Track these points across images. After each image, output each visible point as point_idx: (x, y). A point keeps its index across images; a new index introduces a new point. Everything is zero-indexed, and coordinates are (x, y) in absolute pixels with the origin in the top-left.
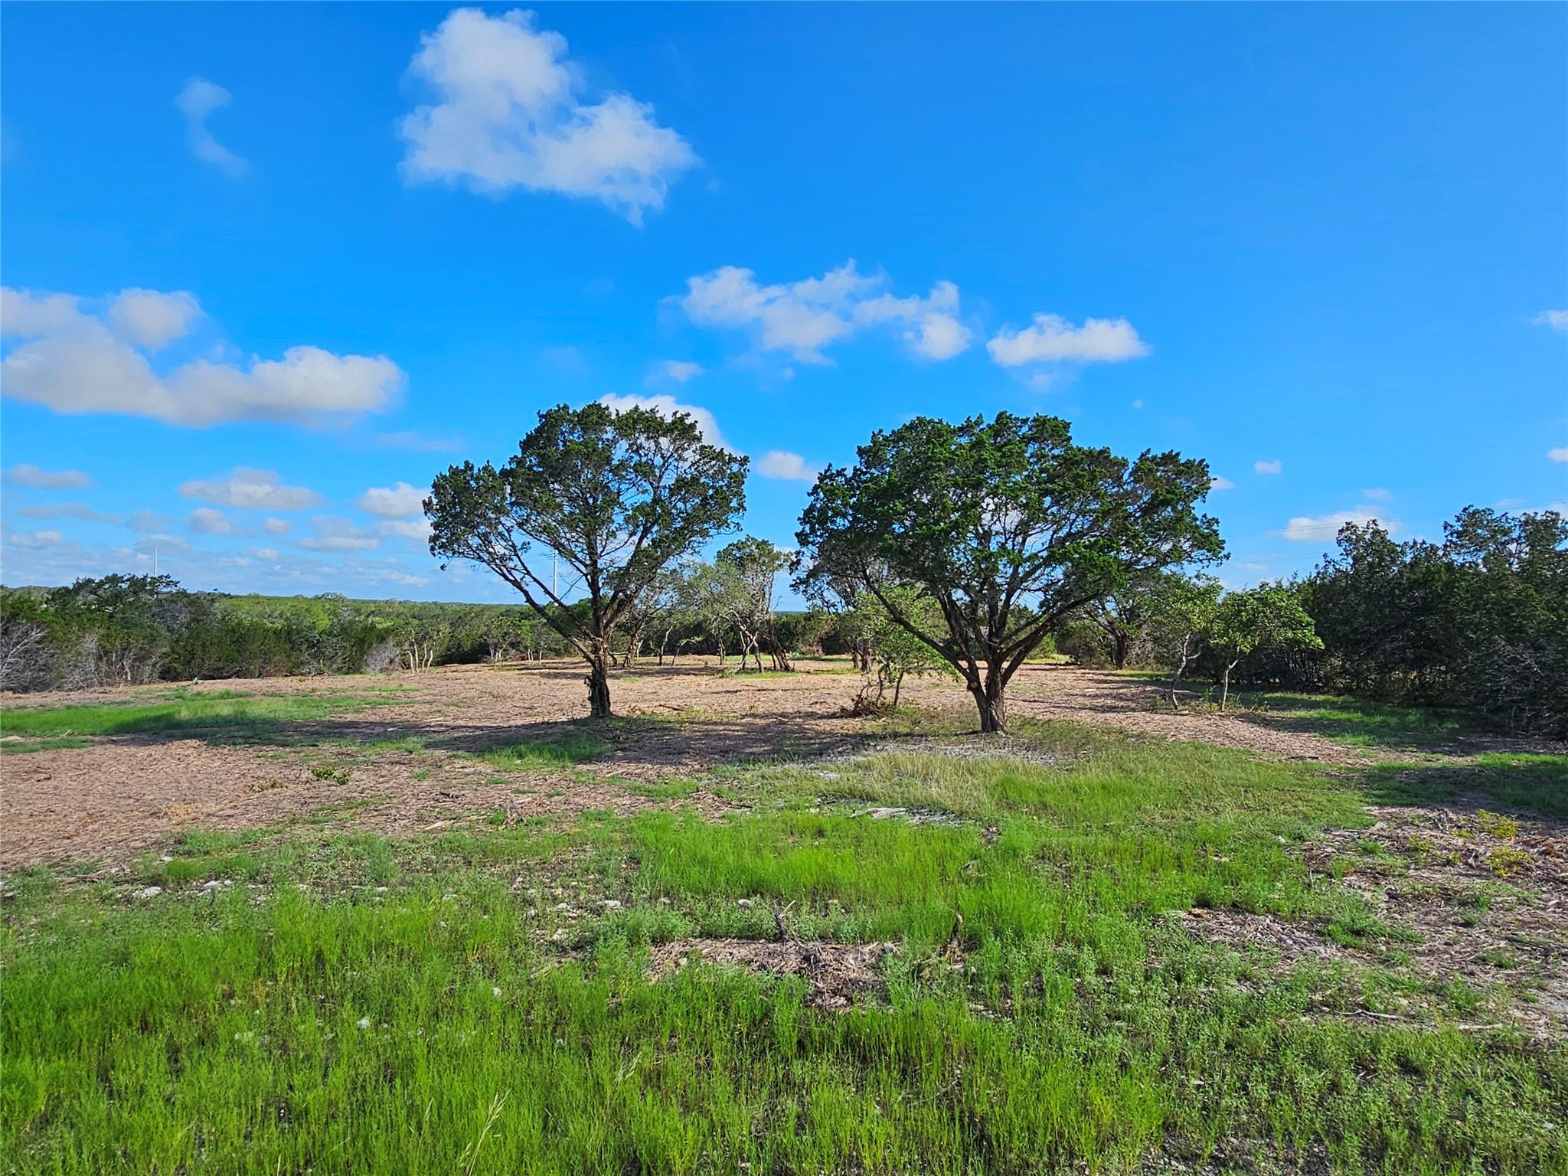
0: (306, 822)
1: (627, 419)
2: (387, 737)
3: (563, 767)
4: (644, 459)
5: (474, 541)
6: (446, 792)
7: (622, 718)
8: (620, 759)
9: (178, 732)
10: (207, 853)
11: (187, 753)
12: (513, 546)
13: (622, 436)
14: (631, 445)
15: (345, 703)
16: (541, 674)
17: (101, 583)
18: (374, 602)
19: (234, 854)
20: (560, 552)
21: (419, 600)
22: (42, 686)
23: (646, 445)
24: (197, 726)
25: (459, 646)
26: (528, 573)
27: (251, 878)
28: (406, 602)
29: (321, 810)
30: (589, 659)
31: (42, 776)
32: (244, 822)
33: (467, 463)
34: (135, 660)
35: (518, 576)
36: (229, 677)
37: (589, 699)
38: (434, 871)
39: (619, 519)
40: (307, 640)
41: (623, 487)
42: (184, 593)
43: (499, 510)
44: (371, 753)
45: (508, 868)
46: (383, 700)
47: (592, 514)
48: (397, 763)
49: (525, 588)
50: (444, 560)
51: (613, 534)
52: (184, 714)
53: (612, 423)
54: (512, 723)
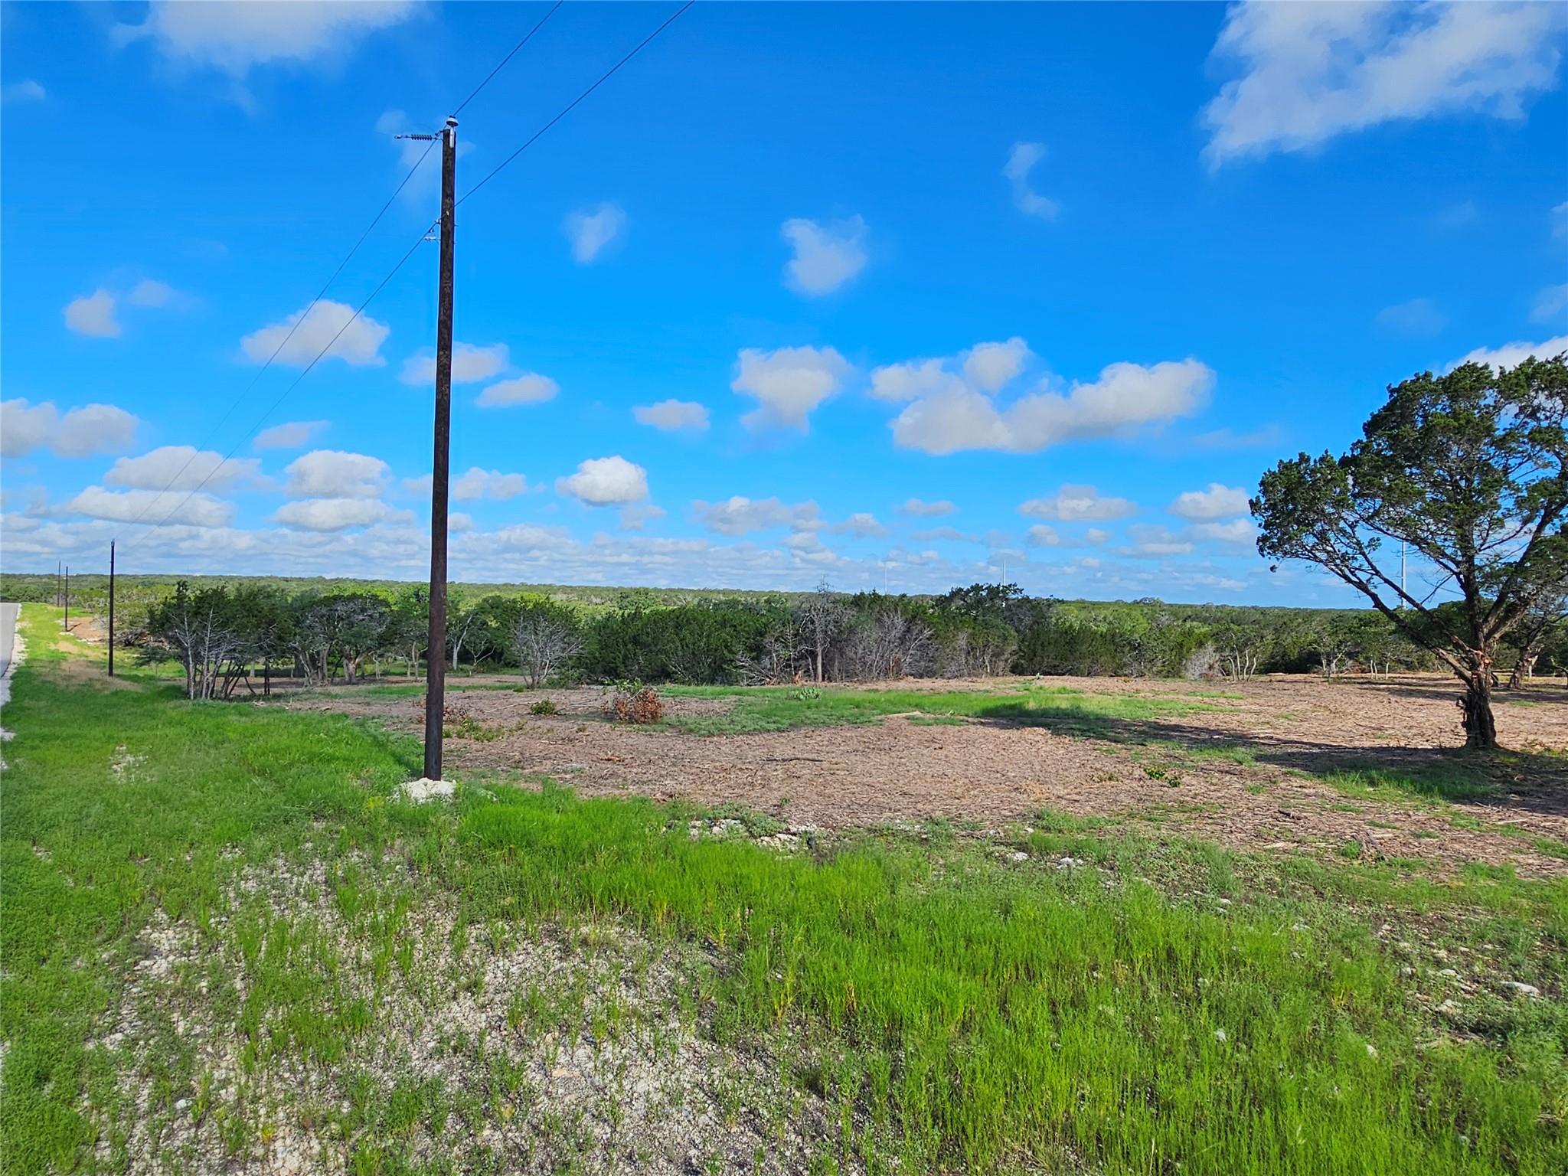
0: (1142, 818)
1: (1517, 376)
2: (1214, 745)
3: (1433, 803)
4: (1544, 424)
5: (1310, 541)
6: (1287, 811)
7: (1514, 754)
8: (1517, 805)
9: (1029, 721)
10: (1060, 831)
11: (1037, 739)
12: (1358, 543)
13: (1509, 399)
14: (1522, 409)
15: (1168, 707)
16: (1389, 690)
17: (969, 591)
18: (1191, 606)
19: (1081, 837)
20: (1421, 548)
21: (1237, 604)
22: (930, 674)
23: (1548, 405)
24: (1042, 716)
25: (1285, 654)
26: (1378, 573)
27: (1100, 861)
28: (1223, 606)
29: (1155, 808)
30: (1461, 676)
31: (937, 746)
32: (1088, 808)
33: (1302, 455)
34: (992, 656)
35: (1363, 577)
36: (1064, 674)
37: (1464, 724)
38: (1280, 895)
39: (1507, 503)
40: (1129, 643)
41: (1512, 462)
42: (1027, 599)
43: (1340, 504)
44: (1199, 758)
45: (1370, 910)
46: (1205, 706)
47: (1467, 500)
48: (1227, 772)
49: (1373, 591)
50: (1273, 562)
51: (1500, 523)
52: (1032, 705)
53: (1494, 385)
54: (1357, 744)
